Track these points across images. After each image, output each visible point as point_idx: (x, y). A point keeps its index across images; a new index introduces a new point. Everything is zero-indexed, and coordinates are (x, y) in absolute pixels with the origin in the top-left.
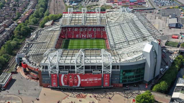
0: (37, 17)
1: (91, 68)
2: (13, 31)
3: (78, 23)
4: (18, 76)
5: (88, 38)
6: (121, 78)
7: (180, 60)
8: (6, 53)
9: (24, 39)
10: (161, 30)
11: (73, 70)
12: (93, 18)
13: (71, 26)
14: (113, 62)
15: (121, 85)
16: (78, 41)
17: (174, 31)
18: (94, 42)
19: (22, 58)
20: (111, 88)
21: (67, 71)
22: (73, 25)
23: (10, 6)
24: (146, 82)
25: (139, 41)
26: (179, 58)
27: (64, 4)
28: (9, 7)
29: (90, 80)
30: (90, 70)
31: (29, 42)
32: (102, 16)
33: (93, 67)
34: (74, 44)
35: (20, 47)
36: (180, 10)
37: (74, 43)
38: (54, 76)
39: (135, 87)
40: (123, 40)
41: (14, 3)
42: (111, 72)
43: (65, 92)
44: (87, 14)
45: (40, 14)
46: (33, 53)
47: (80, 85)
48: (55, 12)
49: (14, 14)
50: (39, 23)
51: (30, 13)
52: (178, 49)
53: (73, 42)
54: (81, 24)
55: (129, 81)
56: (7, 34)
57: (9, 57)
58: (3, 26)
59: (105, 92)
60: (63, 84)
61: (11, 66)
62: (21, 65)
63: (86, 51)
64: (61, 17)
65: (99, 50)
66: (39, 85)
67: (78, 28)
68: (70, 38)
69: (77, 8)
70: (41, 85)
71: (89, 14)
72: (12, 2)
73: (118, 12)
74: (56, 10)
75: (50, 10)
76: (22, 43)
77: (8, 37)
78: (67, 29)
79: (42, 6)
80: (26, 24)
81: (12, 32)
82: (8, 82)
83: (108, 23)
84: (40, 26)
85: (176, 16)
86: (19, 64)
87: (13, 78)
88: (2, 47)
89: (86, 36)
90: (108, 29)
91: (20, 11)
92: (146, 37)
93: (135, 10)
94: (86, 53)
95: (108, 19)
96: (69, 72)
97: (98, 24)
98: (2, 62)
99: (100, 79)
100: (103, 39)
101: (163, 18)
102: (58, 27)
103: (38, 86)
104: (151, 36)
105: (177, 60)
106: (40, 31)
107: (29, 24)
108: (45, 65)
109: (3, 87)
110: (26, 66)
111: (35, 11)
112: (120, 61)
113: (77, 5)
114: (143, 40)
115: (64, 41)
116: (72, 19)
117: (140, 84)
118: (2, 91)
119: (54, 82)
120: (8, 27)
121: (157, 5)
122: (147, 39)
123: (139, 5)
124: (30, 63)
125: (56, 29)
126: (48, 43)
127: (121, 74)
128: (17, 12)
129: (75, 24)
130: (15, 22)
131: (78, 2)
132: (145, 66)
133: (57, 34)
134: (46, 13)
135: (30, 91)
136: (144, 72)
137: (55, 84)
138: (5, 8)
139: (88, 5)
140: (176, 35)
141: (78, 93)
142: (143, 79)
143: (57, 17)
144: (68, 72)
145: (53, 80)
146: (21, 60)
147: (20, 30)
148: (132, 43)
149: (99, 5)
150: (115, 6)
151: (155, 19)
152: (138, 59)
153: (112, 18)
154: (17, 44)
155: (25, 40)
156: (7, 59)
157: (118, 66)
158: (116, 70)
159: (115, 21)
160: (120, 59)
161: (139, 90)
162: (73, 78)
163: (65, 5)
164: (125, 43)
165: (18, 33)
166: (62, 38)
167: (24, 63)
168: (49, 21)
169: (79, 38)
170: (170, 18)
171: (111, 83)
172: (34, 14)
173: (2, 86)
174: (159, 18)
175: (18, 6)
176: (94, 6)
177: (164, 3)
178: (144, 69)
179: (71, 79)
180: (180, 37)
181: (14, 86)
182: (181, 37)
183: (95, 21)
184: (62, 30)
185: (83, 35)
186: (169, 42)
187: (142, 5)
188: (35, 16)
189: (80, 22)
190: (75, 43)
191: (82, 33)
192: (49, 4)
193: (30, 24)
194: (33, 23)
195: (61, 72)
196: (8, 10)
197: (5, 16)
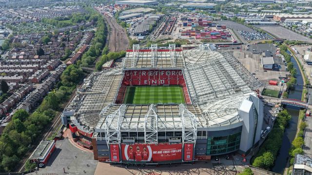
0: (92, 56)
1: (167, 135)
2: (60, 75)
3: (147, 65)
4: (64, 143)
5: (160, 85)
6: (209, 148)
7: (285, 117)
8: (50, 107)
9: (74, 86)
10: (254, 72)
11: (141, 138)
12: (166, 57)
13: (137, 69)
14: (198, 126)
15: (209, 157)
16: (147, 89)
17: (271, 74)
18: (167, 90)
19: (69, 117)
20: (194, 163)
21: (133, 139)
22: (139, 67)
23: (58, 41)
24: (243, 152)
25: (231, 93)
26: (283, 115)
27: (127, 38)
28: (56, 41)
29: (166, 152)
30: (165, 137)
31: (81, 93)
32: (177, 55)
33: (170, 134)
34: (142, 94)
35: (69, 99)
36: (275, 45)
37: (141, 92)
38: (115, 146)
39: (227, 159)
40: (208, 90)
41: (64, 36)
42: (195, 142)
43: (130, 169)
44: (158, 53)
45: (97, 51)
46: (86, 110)
47: (152, 159)
48: (116, 48)
49: (63, 51)
50: (95, 64)
51: (84, 50)
52: (280, 101)
53: (139, 91)
54: (150, 66)
55: (219, 152)
56: (51, 80)
57: (52, 114)
58: (47, 68)
59: (187, 169)
60: (127, 158)
61: (56, 127)
62: (68, 127)
63: (159, 107)
64: (124, 56)
65: (176, 105)
66: (93, 158)
67: (147, 71)
68: (136, 85)
69: (144, 42)
70: (96, 159)
71: (161, 52)
72: (61, 35)
73: (198, 50)
74: (117, 46)
75: (109, 45)
76: (72, 93)
77: (53, 84)
78: (131, 73)
79: (99, 41)
80: (77, 66)
81: (58, 77)
82: (49, 154)
83: (186, 65)
84: (97, 68)
85: (271, 54)
86: (66, 125)
87: (58, 147)
88: (44, 99)
89: (158, 82)
90: (186, 73)
91: (71, 47)
92: (240, 86)
93: (219, 45)
94: (159, 111)
95: (186, 59)
96: (136, 141)
97: (173, 66)
98: (43, 121)
99: (180, 151)
100: (179, 85)
101: (254, 56)
102: (120, 70)
103: (91, 159)
104: (247, 86)
105: (281, 117)
106: (97, 76)
107: (82, 65)
108: (101, 132)
109: (42, 163)
110: (76, 129)
111: (90, 48)
112: (207, 124)
113: (144, 39)
114: (235, 91)
115: (128, 90)
116: (138, 60)
117: (234, 155)
118: (39, 169)
119: (115, 155)
120: (53, 69)
121: (246, 39)
122: (242, 90)
123: (223, 38)
124: (81, 125)
125: (118, 74)
126: (106, 94)
127: (209, 143)
128: (66, 48)
129: (143, 66)
130: (63, 62)
131: (146, 35)
132: (241, 130)
133: (119, 80)
134: (104, 50)
135: (81, 167)
136: (240, 139)
137: (115, 157)
138: (51, 43)
139: (158, 39)
140: (275, 80)
141: (149, 171)
142: (239, 147)
143: (118, 55)
144: (134, 141)
145: (113, 152)
146: (68, 119)
147: (69, 74)
148: (221, 95)
149: (172, 39)
150: (192, 40)
151: (245, 57)
152: (233, 122)
153: (191, 58)
154: (65, 95)
155: (75, 88)
156: (51, 117)
157: (204, 132)
158: (202, 137)
159: (195, 62)
160: (207, 121)
161: (234, 165)
162: (141, 150)
163: (129, 38)
164: (212, 94)
165: (67, 78)
166: (125, 85)
167: (73, 125)
168: (108, 61)
169: (147, 85)
170: (264, 57)
171: (195, 154)
172: (89, 52)
173: (40, 161)
174: (249, 57)
175: (69, 41)
176: (166, 40)
177: (253, 36)
178: (240, 134)
179: (139, 151)
180: (279, 83)
181: (58, 160)
182: (281, 83)
183: (168, 63)
184: (125, 74)
185: (153, 81)
186: (266, 91)
187: (226, 39)
188: (89, 54)
189: (148, 63)
190: (143, 92)
191: (152, 77)
192: (108, 36)
193: (84, 66)
194: (87, 64)
195: (124, 141)
196: (55, 45)
197: (51, 55)
